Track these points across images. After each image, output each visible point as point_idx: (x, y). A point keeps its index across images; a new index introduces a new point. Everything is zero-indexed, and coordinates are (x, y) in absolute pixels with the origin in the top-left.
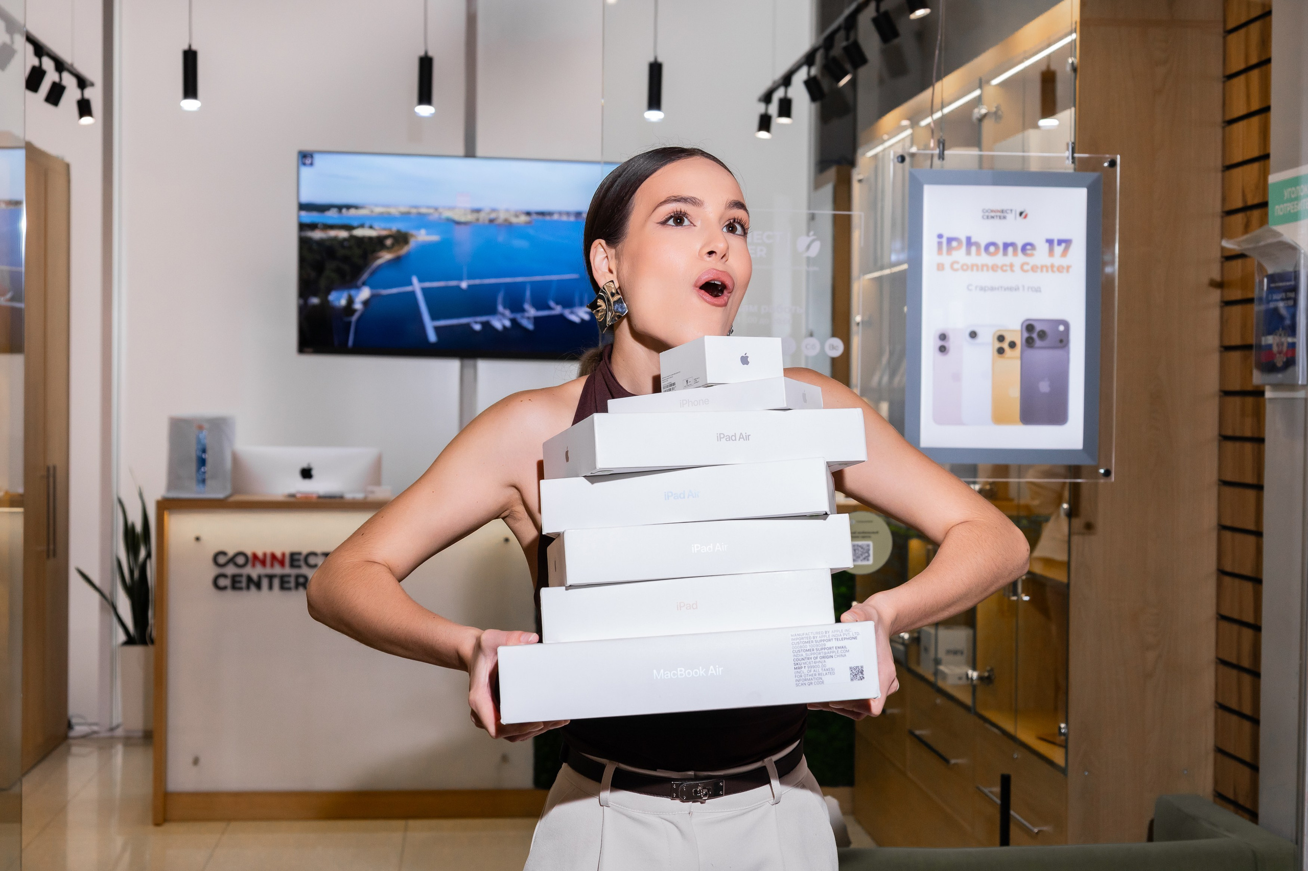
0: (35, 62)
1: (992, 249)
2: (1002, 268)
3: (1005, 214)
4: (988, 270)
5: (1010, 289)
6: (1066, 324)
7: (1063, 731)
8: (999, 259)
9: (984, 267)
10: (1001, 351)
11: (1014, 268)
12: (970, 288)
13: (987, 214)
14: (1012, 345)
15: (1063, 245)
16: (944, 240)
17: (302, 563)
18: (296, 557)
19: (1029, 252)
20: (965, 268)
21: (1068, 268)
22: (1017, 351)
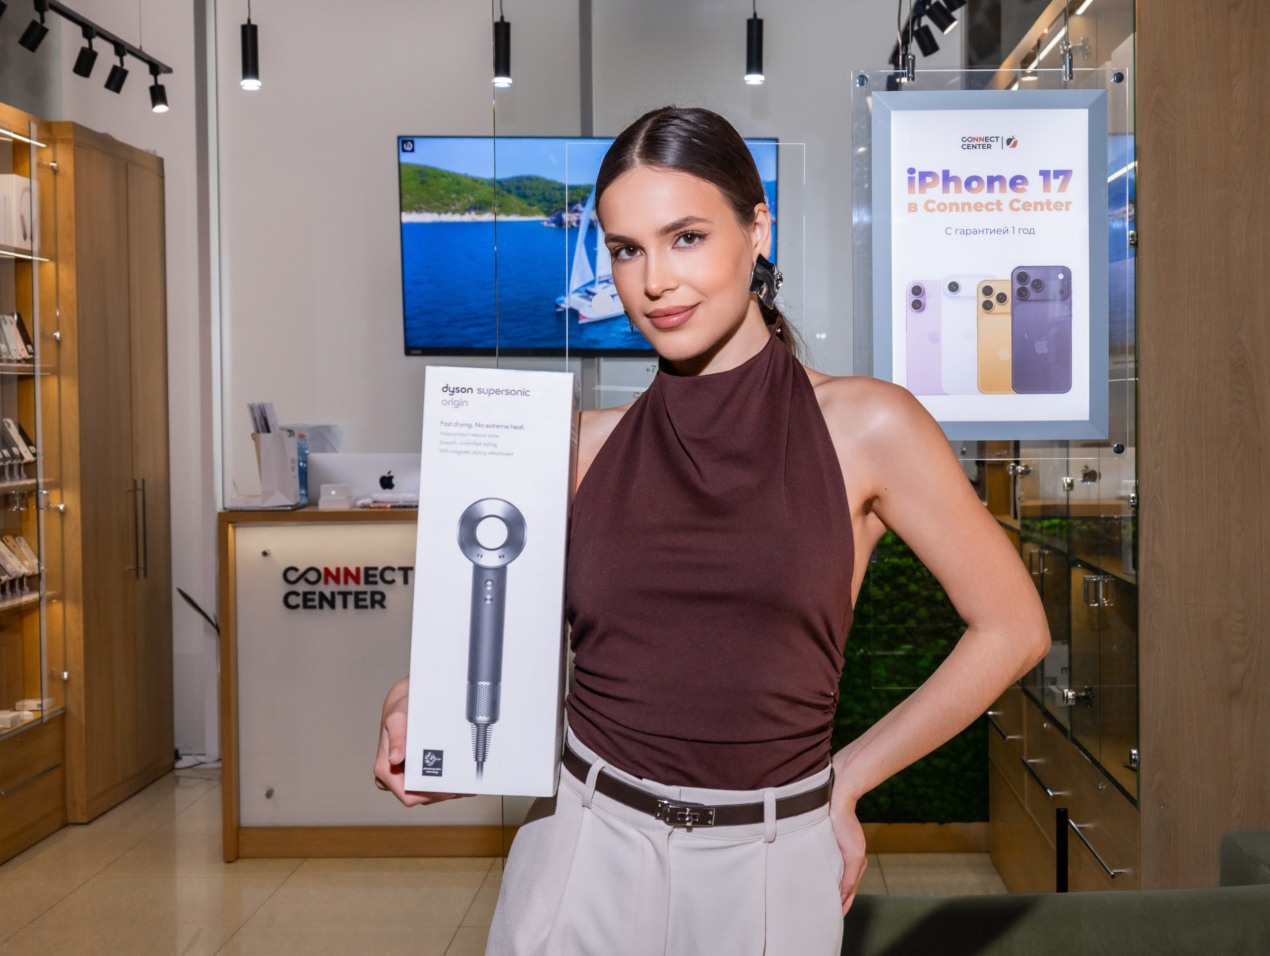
0: (85, 43)
1: (974, 184)
2: (988, 207)
3: (990, 143)
4: (970, 210)
5: (997, 231)
6: (1067, 272)
7: (1133, 757)
8: (983, 196)
9: (965, 206)
10: (987, 306)
11: (1001, 207)
12: (949, 231)
13: (967, 143)
14: (1002, 298)
15: (1061, 177)
16: (916, 175)
17: (378, 579)
18: (371, 572)
19: (1018, 187)
20: (943, 207)
21: (1068, 204)
22: (1007, 306)
